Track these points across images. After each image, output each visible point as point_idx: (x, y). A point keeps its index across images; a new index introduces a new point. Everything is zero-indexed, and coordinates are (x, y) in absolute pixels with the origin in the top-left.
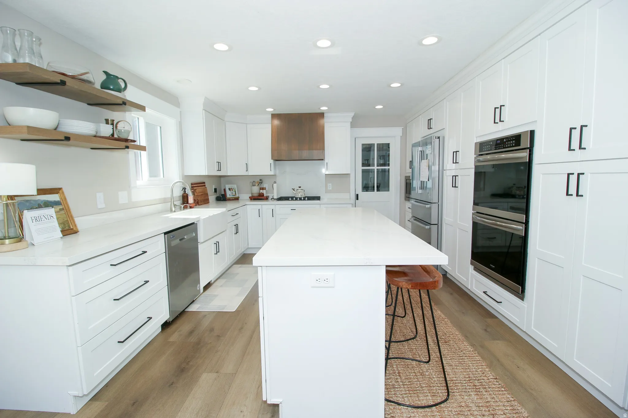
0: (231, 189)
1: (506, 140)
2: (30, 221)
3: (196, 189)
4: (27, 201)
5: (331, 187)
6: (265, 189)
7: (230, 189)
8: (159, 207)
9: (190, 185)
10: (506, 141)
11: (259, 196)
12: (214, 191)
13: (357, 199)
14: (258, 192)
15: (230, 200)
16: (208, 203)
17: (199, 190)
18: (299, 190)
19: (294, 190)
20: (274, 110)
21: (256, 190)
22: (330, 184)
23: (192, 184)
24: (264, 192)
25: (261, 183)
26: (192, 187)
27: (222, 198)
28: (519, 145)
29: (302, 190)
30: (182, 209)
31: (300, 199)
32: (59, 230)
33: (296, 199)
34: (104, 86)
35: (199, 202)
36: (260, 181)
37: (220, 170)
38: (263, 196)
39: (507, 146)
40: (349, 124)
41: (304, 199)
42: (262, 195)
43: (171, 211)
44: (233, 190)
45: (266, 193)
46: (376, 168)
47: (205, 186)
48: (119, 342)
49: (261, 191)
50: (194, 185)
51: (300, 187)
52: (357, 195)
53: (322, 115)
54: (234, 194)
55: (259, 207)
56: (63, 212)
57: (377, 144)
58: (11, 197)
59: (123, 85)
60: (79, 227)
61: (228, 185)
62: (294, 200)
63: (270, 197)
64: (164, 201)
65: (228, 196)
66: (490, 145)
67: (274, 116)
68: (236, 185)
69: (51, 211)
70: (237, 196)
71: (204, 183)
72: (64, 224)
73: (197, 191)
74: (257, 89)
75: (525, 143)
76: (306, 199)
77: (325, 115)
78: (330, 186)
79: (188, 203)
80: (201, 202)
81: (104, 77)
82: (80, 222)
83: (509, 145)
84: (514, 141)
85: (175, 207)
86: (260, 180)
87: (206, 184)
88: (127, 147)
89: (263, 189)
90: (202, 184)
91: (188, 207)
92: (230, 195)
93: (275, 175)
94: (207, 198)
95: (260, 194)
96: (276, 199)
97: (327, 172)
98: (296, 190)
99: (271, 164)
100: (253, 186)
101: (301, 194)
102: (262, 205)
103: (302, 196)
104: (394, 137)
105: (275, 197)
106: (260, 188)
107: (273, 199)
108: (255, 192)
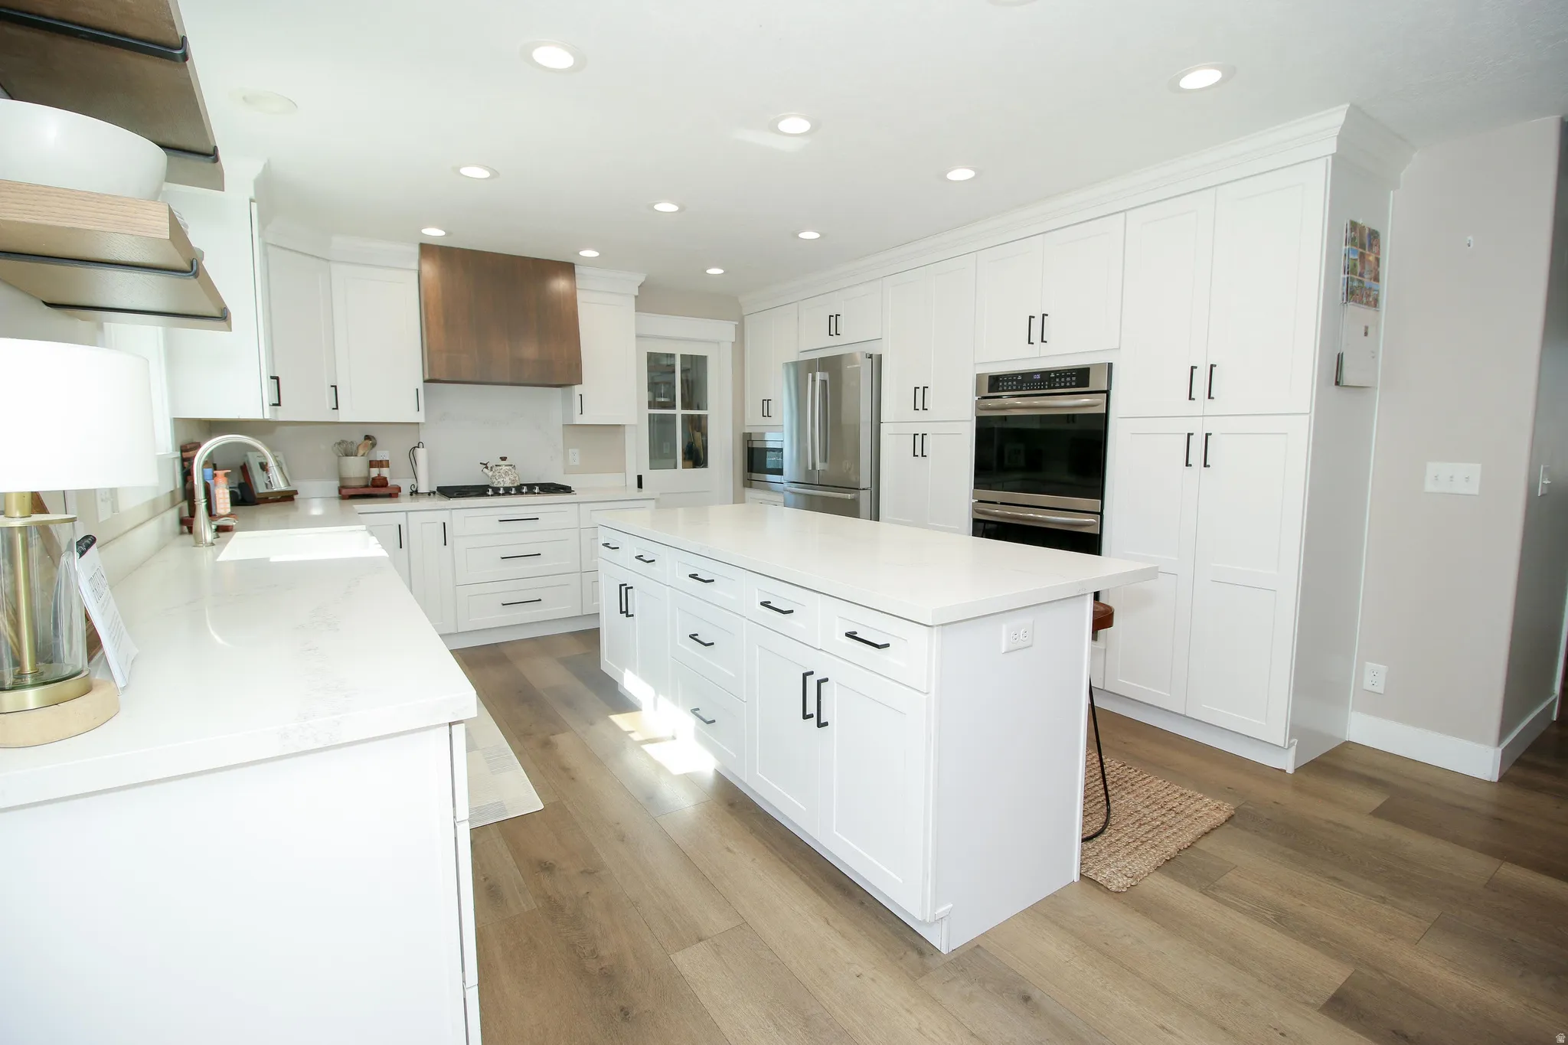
0: (267, 468)
1: (1055, 374)
5: (579, 460)
6: (388, 464)
7: (262, 467)
10: (1056, 377)
11: (367, 486)
13: (641, 486)
14: (364, 474)
15: (266, 501)
19: (487, 468)
20: (448, 234)
21: (356, 468)
22: (576, 451)
24: (385, 472)
25: (374, 445)
27: (239, 496)
28: (1087, 385)
29: (510, 467)
31: (507, 491)
33: (496, 492)
36: (366, 440)
37: (276, 402)
38: (386, 486)
39: (1057, 385)
40: (631, 303)
42: (380, 483)
43: (201, 542)
46: (679, 412)
49: (374, 472)
51: (504, 459)
52: (640, 477)
53: (567, 269)
55: (400, 518)
57: (683, 356)
61: (256, 454)
63: (406, 490)
65: (261, 489)
66: (1016, 380)
67: (430, 250)
74: (486, 174)
75: (1096, 382)
76: (525, 490)
77: (577, 270)
78: (575, 456)
83: (1063, 384)
84: (1074, 378)
86: (367, 437)
89: (379, 464)
92: (267, 485)
93: (421, 425)
95: (373, 479)
96: (429, 494)
97: (579, 420)
98: (492, 467)
99: (417, 390)
100: (347, 455)
101: (507, 478)
102: (407, 512)
103: (513, 481)
104: (718, 343)
105: (423, 488)
106: (370, 461)
107: (415, 493)
108: (350, 475)
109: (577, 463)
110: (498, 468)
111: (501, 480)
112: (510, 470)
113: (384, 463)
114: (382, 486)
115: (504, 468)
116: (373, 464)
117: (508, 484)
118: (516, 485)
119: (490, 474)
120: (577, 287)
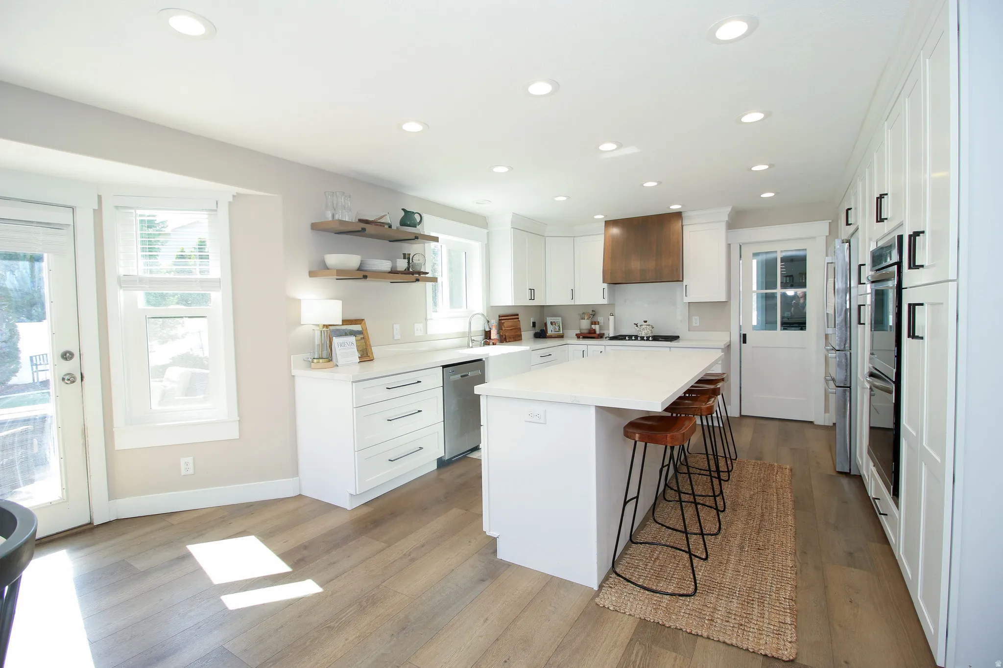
0: (554, 324)
2: (336, 346)
3: (503, 323)
4: (338, 330)
5: (698, 323)
6: (598, 323)
7: (552, 323)
8: (456, 341)
9: (498, 318)
11: (589, 333)
12: (532, 325)
13: (745, 342)
14: (589, 328)
15: (551, 337)
16: (521, 339)
17: (507, 324)
18: (644, 326)
19: (637, 326)
21: (585, 324)
22: (698, 318)
23: (500, 317)
24: (597, 327)
25: (595, 315)
26: (500, 320)
27: (541, 335)
29: (647, 326)
30: (482, 345)
31: (642, 339)
32: (357, 355)
33: (636, 339)
34: (403, 223)
35: (507, 338)
36: (592, 313)
37: (533, 298)
38: (595, 333)
40: (723, 226)
41: (648, 339)
42: (593, 332)
43: (468, 346)
44: (557, 324)
45: (600, 329)
46: (779, 291)
47: (518, 318)
48: (389, 460)
49: (593, 326)
50: (502, 318)
51: (645, 322)
52: (745, 336)
53: (678, 215)
54: (557, 328)
55: (584, 348)
56: (363, 341)
58: (327, 326)
59: (418, 220)
60: (375, 356)
62: (633, 340)
63: (606, 336)
64: (463, 335)
65: (549, 333)
67: (609, 223)
68: (560, 318)
69: (353, 339)
71: (518, 315)
72: (363, 352)
73: (505, 325)
76: (651, 339)
77: (684, 216)
78: (696, 321)
79: (490, 338)
80: (510, 338)
81: (403, 213)
82: (376, 351)
85: (472, 343)
86: (593, 311)
87: (520, 317)
88: (418, 280)
89: (595, 323)
90: (515, 316)
91: (491, 343)
92: (552, 331)
93: (610, 305)
94: (518, 333)
97: (686, 300)
98: (640, 326)
99: (604, 289)
100: (583, 319)
103: (646, 334)
104: (815, 238)
105: (611, 335)
106: (592, 321)
107: (608, 337)
108: (584, 328)
109: (698, 325)
110: (642, 326)
112: (646, 328)
116: (592, 323)
119: (638, 329)
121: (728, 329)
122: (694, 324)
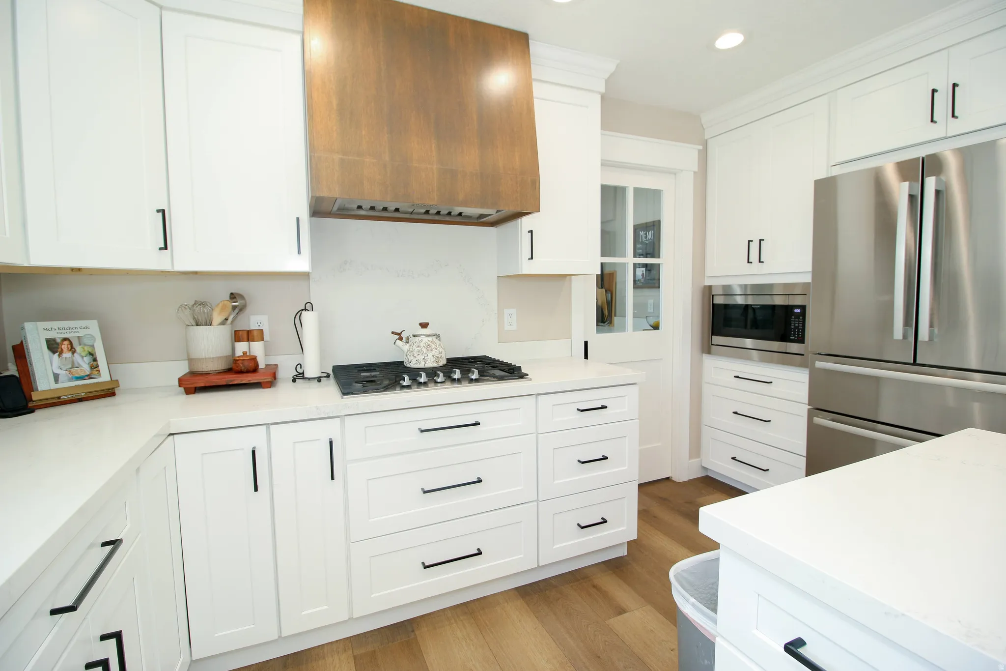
0: (65, 346)
6: (258, 335)
7: (53, 346)
11: (229, 371)
15: (56, 402)
19: (401, 339)
21: (212, 344)
24: (257, 349)
25: (241, 309)
31: (431, 377)
36: (231, 300)
38: (255, 369)
40: (598, 104)
44: (78, 349)
45: (267, 355)
46: (630, 260)
49: (241, 348)
51: (424, 325)
52: (586, 345)
53: (522, 41)
54: (85, 366)
57: (636, 191)
61: (42, 325)
63: (286, 372)
65: (44, 386)
70: (104, 376)
76: (456, 375)
86: (233, 296)
89: (249, 336)
92: (56, 377)
93: (305, 276)
95: (236, 361)
96: (319, 379)
97: (528, 268)
98: (408, 338)
99: (298, 219)
100: (197, 325)
101: (430, 355)
102: (268, 425)
103: (439, 361)
104: (675, 174)
105: (311, 371)
106: (235, 331)
107: (299, 376)
108: (203, 355)
109: (514, 327)
110: (417, 339)
111: (420, 358)
112: (433, 342)
113: (255, 333)
114: (248, 372)
115: (425, 339)
116: (238, 336)
117: (431, 364)
118: (441, 364)
119: (406, 347)
120: (533, 77)
121: (567, 335)
122: (507, 327)
